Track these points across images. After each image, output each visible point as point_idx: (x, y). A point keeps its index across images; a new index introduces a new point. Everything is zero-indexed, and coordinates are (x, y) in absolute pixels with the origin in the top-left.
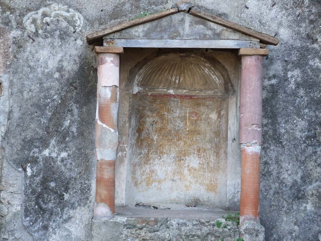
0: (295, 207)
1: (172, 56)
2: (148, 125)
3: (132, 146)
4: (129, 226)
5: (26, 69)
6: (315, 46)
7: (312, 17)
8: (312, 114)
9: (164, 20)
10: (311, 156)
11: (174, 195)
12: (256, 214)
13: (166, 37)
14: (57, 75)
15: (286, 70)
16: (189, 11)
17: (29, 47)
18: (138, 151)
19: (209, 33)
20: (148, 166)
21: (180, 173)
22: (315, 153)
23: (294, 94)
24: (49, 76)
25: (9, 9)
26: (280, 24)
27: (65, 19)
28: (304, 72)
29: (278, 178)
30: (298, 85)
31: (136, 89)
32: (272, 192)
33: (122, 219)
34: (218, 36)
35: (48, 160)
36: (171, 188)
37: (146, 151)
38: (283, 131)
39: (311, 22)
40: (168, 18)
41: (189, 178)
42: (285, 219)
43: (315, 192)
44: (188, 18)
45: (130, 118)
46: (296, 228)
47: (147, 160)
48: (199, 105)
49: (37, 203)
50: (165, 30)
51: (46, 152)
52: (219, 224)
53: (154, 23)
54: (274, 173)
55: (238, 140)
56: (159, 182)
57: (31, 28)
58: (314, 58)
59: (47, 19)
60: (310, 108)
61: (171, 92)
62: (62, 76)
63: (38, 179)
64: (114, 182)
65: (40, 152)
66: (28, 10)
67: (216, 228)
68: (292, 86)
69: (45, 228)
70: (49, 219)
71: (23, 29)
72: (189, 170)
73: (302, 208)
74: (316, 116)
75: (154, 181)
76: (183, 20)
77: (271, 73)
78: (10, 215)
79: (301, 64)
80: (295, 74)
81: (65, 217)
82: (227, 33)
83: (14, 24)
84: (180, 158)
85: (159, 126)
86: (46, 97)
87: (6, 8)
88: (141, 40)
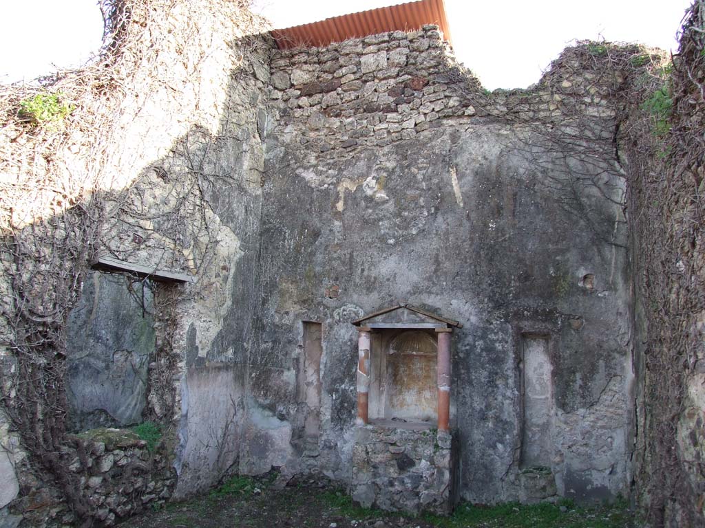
0: (482, 424)
1: (410, 333)
2: (401, 372)
3: (389, 384)
4: (373, 431)
5: (334, 340)
6: (492, 326)
7: (489, 310)
8: (490, 367)
9: (393, 312)
10: (490, 393)
11: (416, 414)
12: (446, 428)
13: (394, 322)
14: (349, 343)
15: (475, 341)
16: (405, 307)
17: (336, 328)
18: (395, 387)
19: (418, 319)
20: (401, 396)
21: (420, 401)
22: (493, 391)
23: (480, 355)
24: (345, 343)
25: (327, 307)
26: (471, 314)
27: (354, 312)
28: (485, 342)
29: (471, 406)
30: (482, 350)
31: (392, 352)
32: (467, 415)
33: (370, 427)
34: (423, 321)
35: (344, 391)
36: (415, 410)
37: (400, 387)
38: (474, 377)
39: (489, 312)
40: (395, 311)
41: (425, 404)
42: (476, 432)
43: (493, 416)
44: (406, 311)
45: (387, 368)
46: (482, 437)
47: (401, 392)
48: (430, 361)
49: (338, 415)
50: (393, 318)
51: (343, 386)
52: (424, 433)
53: (388, 314)
54: (469, 403)
56: (408, 406)
57: (337, 318)
58: (491, 333)
59: (345, 313)
60: (490, 364)
61: (414, 353)
62: (351, 344)
63: (338, 401)
64: (367, 405)
65: (340, 386)
66: (336, 308)
67: (422, 436)
68: (479, 350)
69: (342, 429)
70: (343, 425)
71: (333, 318)
72: (425, 399)
73: (486, 426)
74: (493, 369)
75: (405, 405)
76: (403, 312)
77: (466, 343)
78: (325, 421)
79: (483, 337)
80: (480, 343)
81: (352, 423)
82: (431, 321)
83: (329, 315)
84: (420, 392)
85: (407, 373)
86: (343, 356)
87: (326, 307)
88: (380, 323)
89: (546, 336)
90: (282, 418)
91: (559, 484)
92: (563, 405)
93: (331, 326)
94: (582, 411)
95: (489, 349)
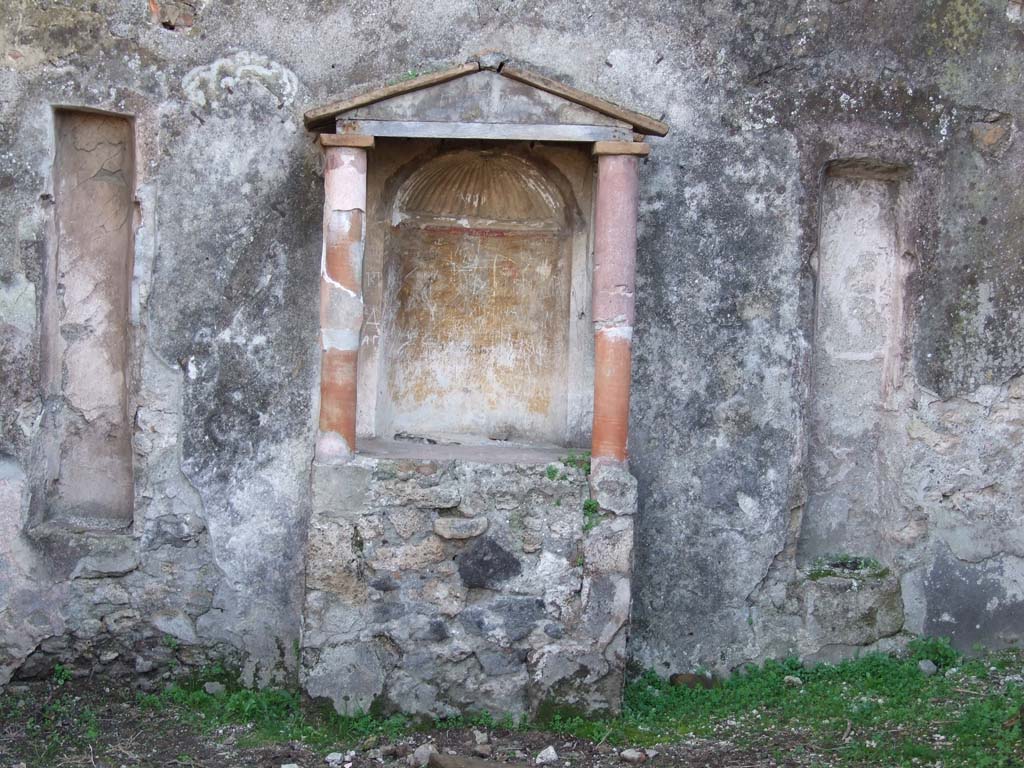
0: (694, 442)
1: (465, 155)
2: (419, 286)
3: (388, 325)
4: (382, 475)
5: (189, 177)
6: (737, 139)
7: (731, 85)
8: (729, 267)
9: (452, 84)
10: (725, 346)
11: (468, 419)
12: (622, 454)
13: (455, 117)
14: (246, 189)
15: (681, 185)
16: (499, 69)
17: (194, 134)
18: (400, 334)
19: (538, 110)
20: (418, 364)
21: (480, 377)
22: (733, 340)
23: (696, 229)
24: (232, 189)
25: (156, 60)
26: (671, 97)
27: (263, 80)
28: (714, 188)
29: (664, 387)
30: (703, 213)
31: (397, 218)
32: (651, 413)
33: (368, 462)
34: (554, 117)
35: (230, 351)
36: (463, 406)
37: (415, 334)
38: (674, 299)
39: (730, 93)
40: (459, 82)
41: (496, 386)
42: (675, 464)
43: (731, 414)
44: (498, 83)
45: (385, 273)
46: (696, 480)
47: (417, 351)
48: (516, 248)
49: (208, 431)
50: (453, 105)
51: (225, 335)
52: (552, 473)
53: (434, 91)
54: (657, 378)
55: (589, 315)
56: (440, 394)
57: (197, 98)
58: (733, 162)
59: (229, 81)
60: (726, 257)
61: (464, 223)
62: (256, 191)
63: (210, 386)
64: (354, 392)
65: (214, 334)
66: (193, 63)
67: (546, 479)
68: (693, 214)
69: (224, 478)
70: (231, 462)
71: (183, 99)
72: (497, 372)
73: (708, 444)
74: (737, 272)
75: (431, 391)
76: (488, 87)
77: (653, 190)
78: (157, 452)
79: (709, 173)
80: (698, 193)
81: (261, 457)
82: (572, 112)
83: (164, 89)
84: (479, 348)
85: (440, 287)
86: (225, 231)
87: (150, 58)
88: (408, 122)
91: (913, 602)
92: (935, 378)
93: (174, 129)
94: (987, 393)
95: (726, 211)
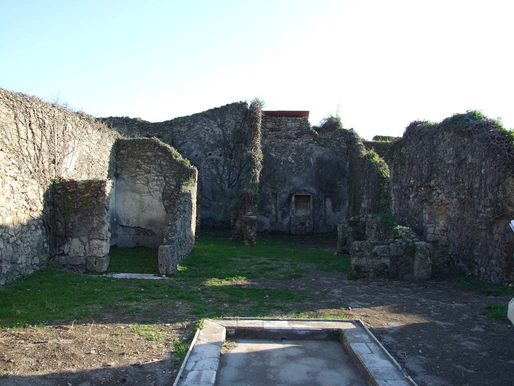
5: (281, 197)
9: (300, 191)
12: (312, 216)
13: (300, 194)
15: (316, 198)
22: (320, 209)
23: (317, 201)
26: (315, 191)
27: (286, 191)
34: (307, 193)
39: (319, 191)
43: (319, 214)
55: (310, 207)
58: (319, 196)
66: (282, 190)
74: (320, 204)
76: (303, 192)
85: (299, 205)
89: (331, 197)
90: (267, 217)
91: (333, 228)
92: (334, 211)
93: (280, 194)
94: (338, 212)
95: (319, 199)
